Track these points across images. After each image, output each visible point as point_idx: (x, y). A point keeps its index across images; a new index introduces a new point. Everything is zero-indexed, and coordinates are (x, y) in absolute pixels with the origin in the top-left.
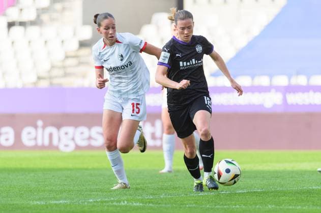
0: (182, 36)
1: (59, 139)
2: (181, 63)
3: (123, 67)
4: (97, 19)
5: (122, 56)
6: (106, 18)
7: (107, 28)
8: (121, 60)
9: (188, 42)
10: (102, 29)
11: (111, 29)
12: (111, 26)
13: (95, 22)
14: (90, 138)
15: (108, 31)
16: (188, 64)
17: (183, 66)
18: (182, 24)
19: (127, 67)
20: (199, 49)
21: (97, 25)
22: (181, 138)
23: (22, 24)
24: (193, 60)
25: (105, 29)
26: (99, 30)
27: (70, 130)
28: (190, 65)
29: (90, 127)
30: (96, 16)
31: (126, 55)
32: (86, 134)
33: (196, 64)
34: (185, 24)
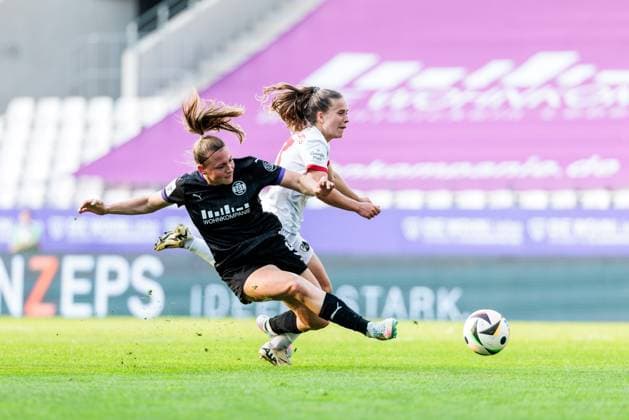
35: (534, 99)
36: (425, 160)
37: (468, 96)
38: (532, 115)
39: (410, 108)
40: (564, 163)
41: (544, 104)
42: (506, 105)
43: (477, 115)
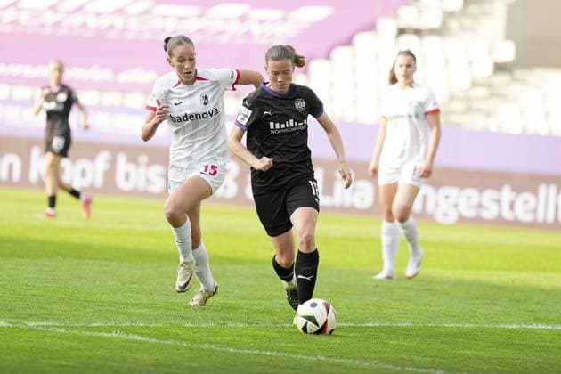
0: (275, 84)
1: (436, 205)
2: (272, 124)
3: (205, 115)
4: (168, 45)
5: (206, 98)
6: (180, 43)
7: (181, 60)
8: (205, 104)
9: (283, 94)
10: (174, 60)
11: (187, 62)
12: (187, 57)
13: (166, 50)
14: (480, 206)
15: (182, 64)
16: (283, 126)
17: (275, 129)
18: (276, 66)
19: (211, 115)
20: (300, 105)
21: (167, 54)
22: (272, 236)
23: (417, 32)
24: (291, 121)
25: (179, 61)
26: (170, 62)
27: (453, 192)
28: (286, 128)
29: (481, 190)
30: (167, 40)
31: (213, 98)
32: (475, 200)
33: (294, 127)
34: (279, 67)
35: (105, 22)
36: (16, 62)
37: (59, 17)
38: (101, 34)
39: (15, 22)
40: (117, 71)
41: (111, 27)
42: (84, 25)
43: (62, 31)
